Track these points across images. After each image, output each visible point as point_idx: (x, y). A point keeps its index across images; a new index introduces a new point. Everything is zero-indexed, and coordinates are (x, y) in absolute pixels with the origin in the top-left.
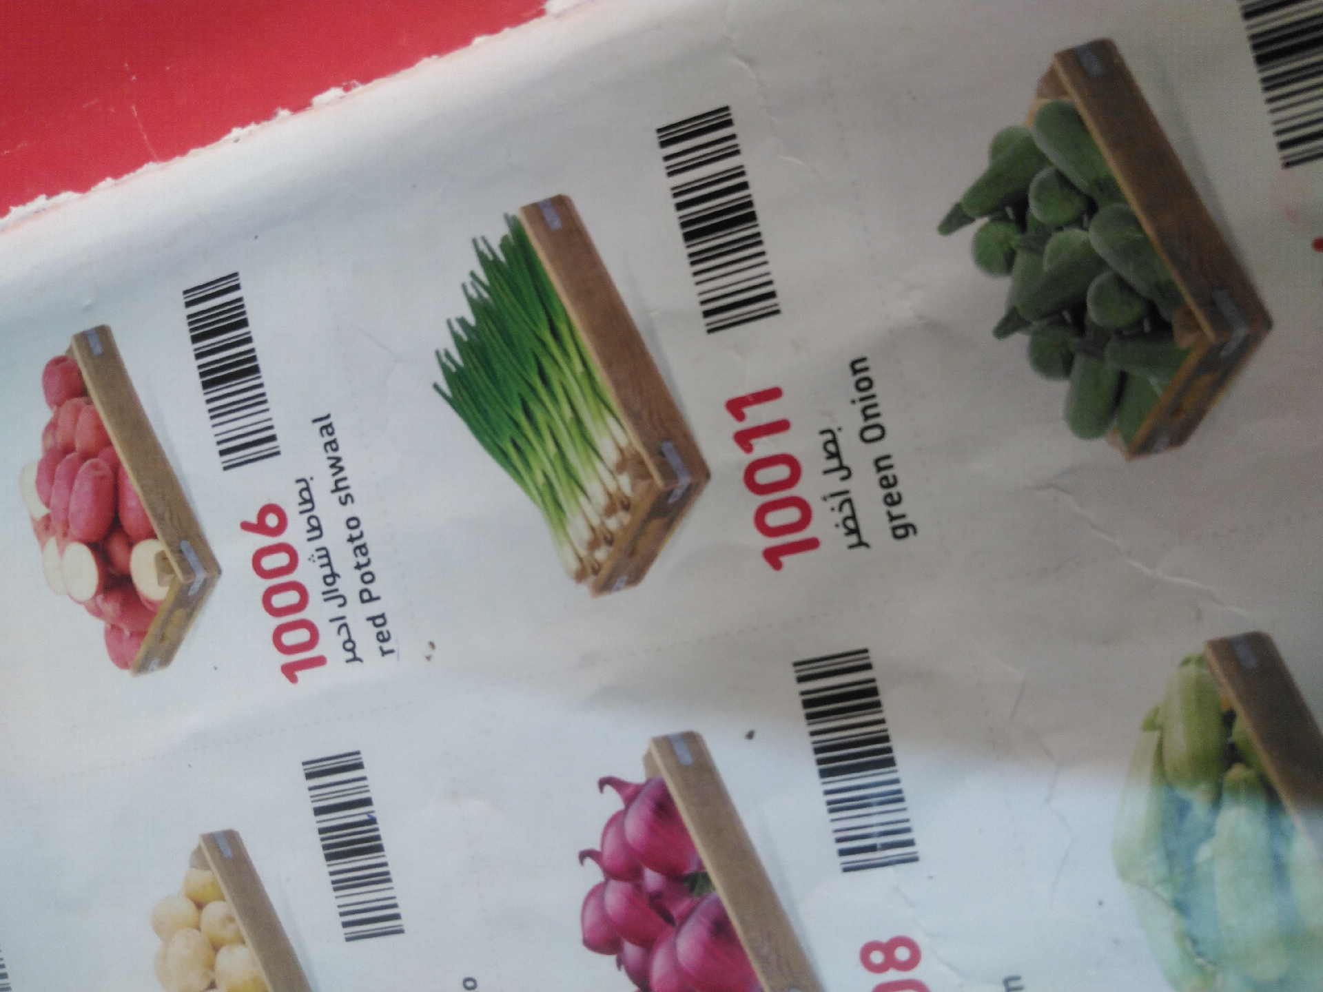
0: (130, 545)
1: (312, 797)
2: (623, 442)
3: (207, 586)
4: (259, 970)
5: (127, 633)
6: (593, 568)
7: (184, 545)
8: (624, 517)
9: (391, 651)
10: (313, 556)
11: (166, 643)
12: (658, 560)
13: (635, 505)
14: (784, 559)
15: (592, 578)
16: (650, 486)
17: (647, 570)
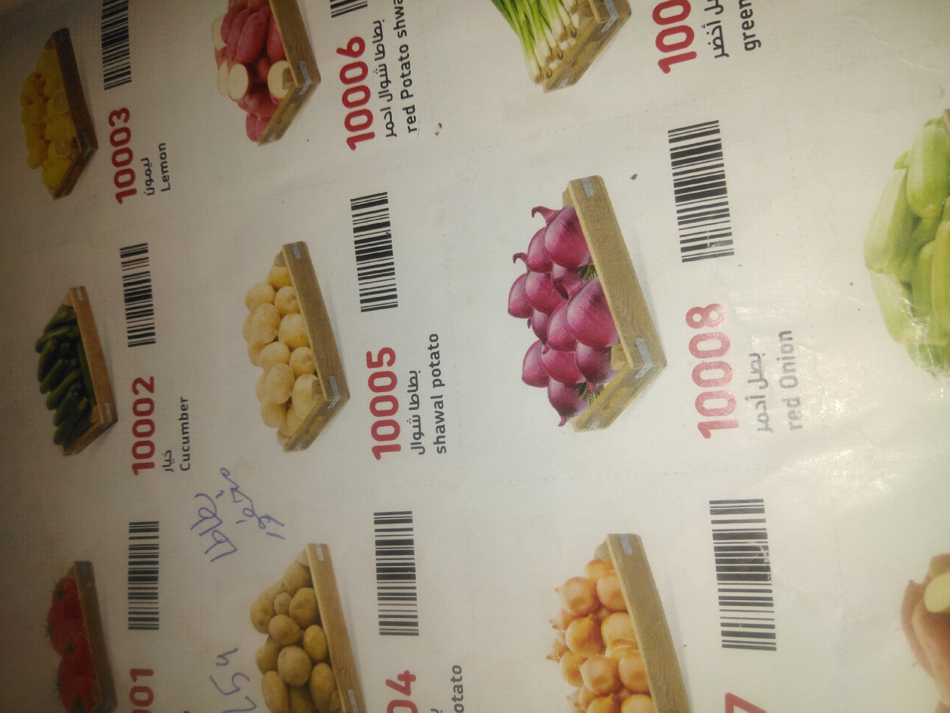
0: (270, 64)
1: (353, 221)
3: (311, 88)
4: (306, 330)
5: (259, 119)
6: (547, 74)
8: (572, 41)
9: (415, 129)
10: (377, 70)
11: (281, 125)
12: (589, 69)
13: (580, 35)
14: (672, 66)
15: (546, 81)
16: (592, 20)
17: (581, 76)
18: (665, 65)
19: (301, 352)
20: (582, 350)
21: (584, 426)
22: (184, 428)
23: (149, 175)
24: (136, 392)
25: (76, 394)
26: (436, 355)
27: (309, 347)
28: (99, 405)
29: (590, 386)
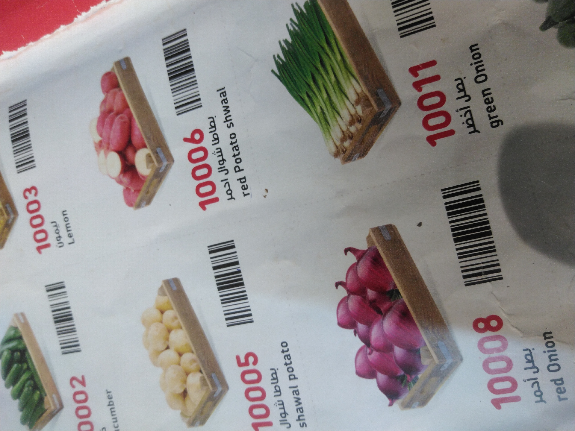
0: (135, 151)
1: (212, 262)
2: (359, 90)
3: (168, 167)
4: (188, 341)
5: (133, 191)
6: (343, 150)
7: (159, 150)
8: (359, 126)
9: (248, 194)
10: (214, 152)
11: (149, 195)
12: (374, 145)
13: (364, 120)
14: (437, 141)
15: (342, 155)
16: (371, 110)
17: (369, 150)
18: (432, 140)
19: (188, 357)
20: (398, 351)
21: (407, 405)
22: (112, 412)
23: (58, 233)
24: (73, 387)
25: (31, 388)
26: (288, 357)
27: (192, 352)
28: (48, 396)
29: (408, 377)
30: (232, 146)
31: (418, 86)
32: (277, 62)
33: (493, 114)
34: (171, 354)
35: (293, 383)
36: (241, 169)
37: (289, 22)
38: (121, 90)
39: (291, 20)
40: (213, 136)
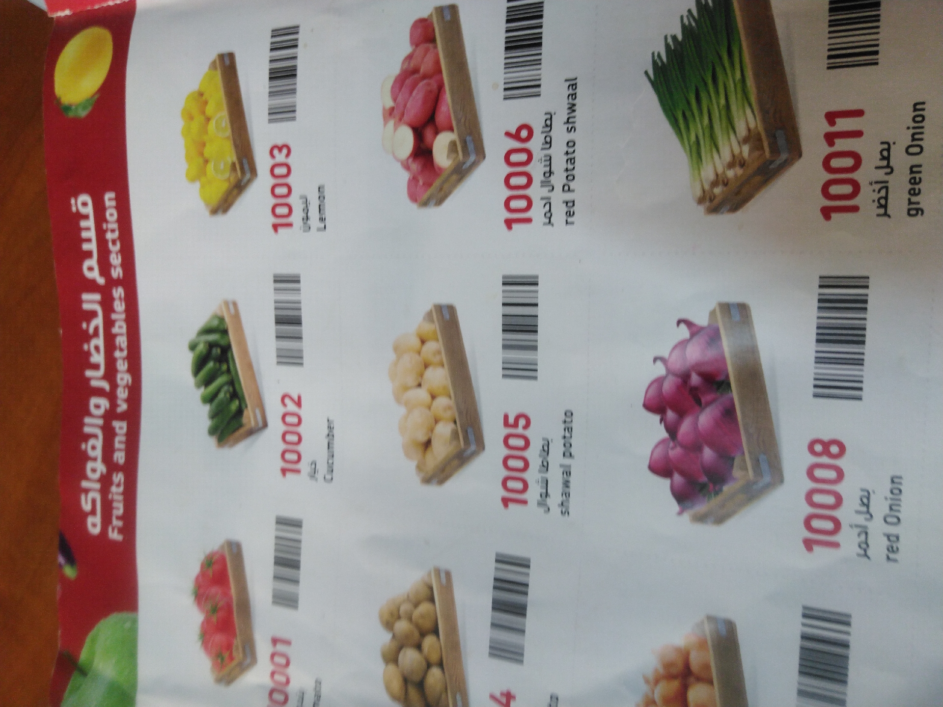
2: (752, 125)
7: (469, 138)
30: (566, 158)
31: (830, 138)
32: (654, 63)
33: (914, 199)
34: (422, 394)
35: (567, 461)
36: (571, 188)
37: (685, 14)
38: (436, 47)
39: (689, 11)
40: (546, 137)
